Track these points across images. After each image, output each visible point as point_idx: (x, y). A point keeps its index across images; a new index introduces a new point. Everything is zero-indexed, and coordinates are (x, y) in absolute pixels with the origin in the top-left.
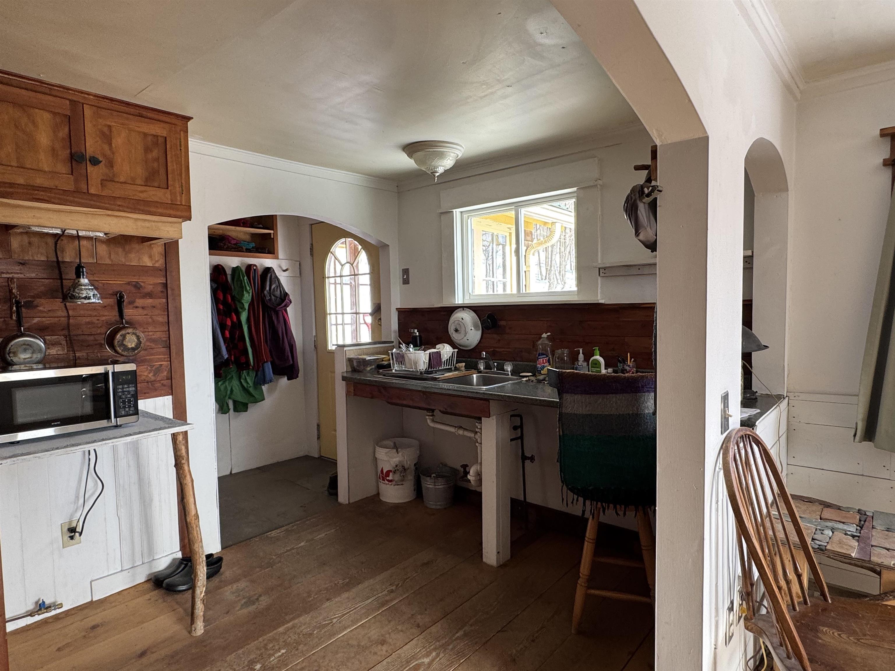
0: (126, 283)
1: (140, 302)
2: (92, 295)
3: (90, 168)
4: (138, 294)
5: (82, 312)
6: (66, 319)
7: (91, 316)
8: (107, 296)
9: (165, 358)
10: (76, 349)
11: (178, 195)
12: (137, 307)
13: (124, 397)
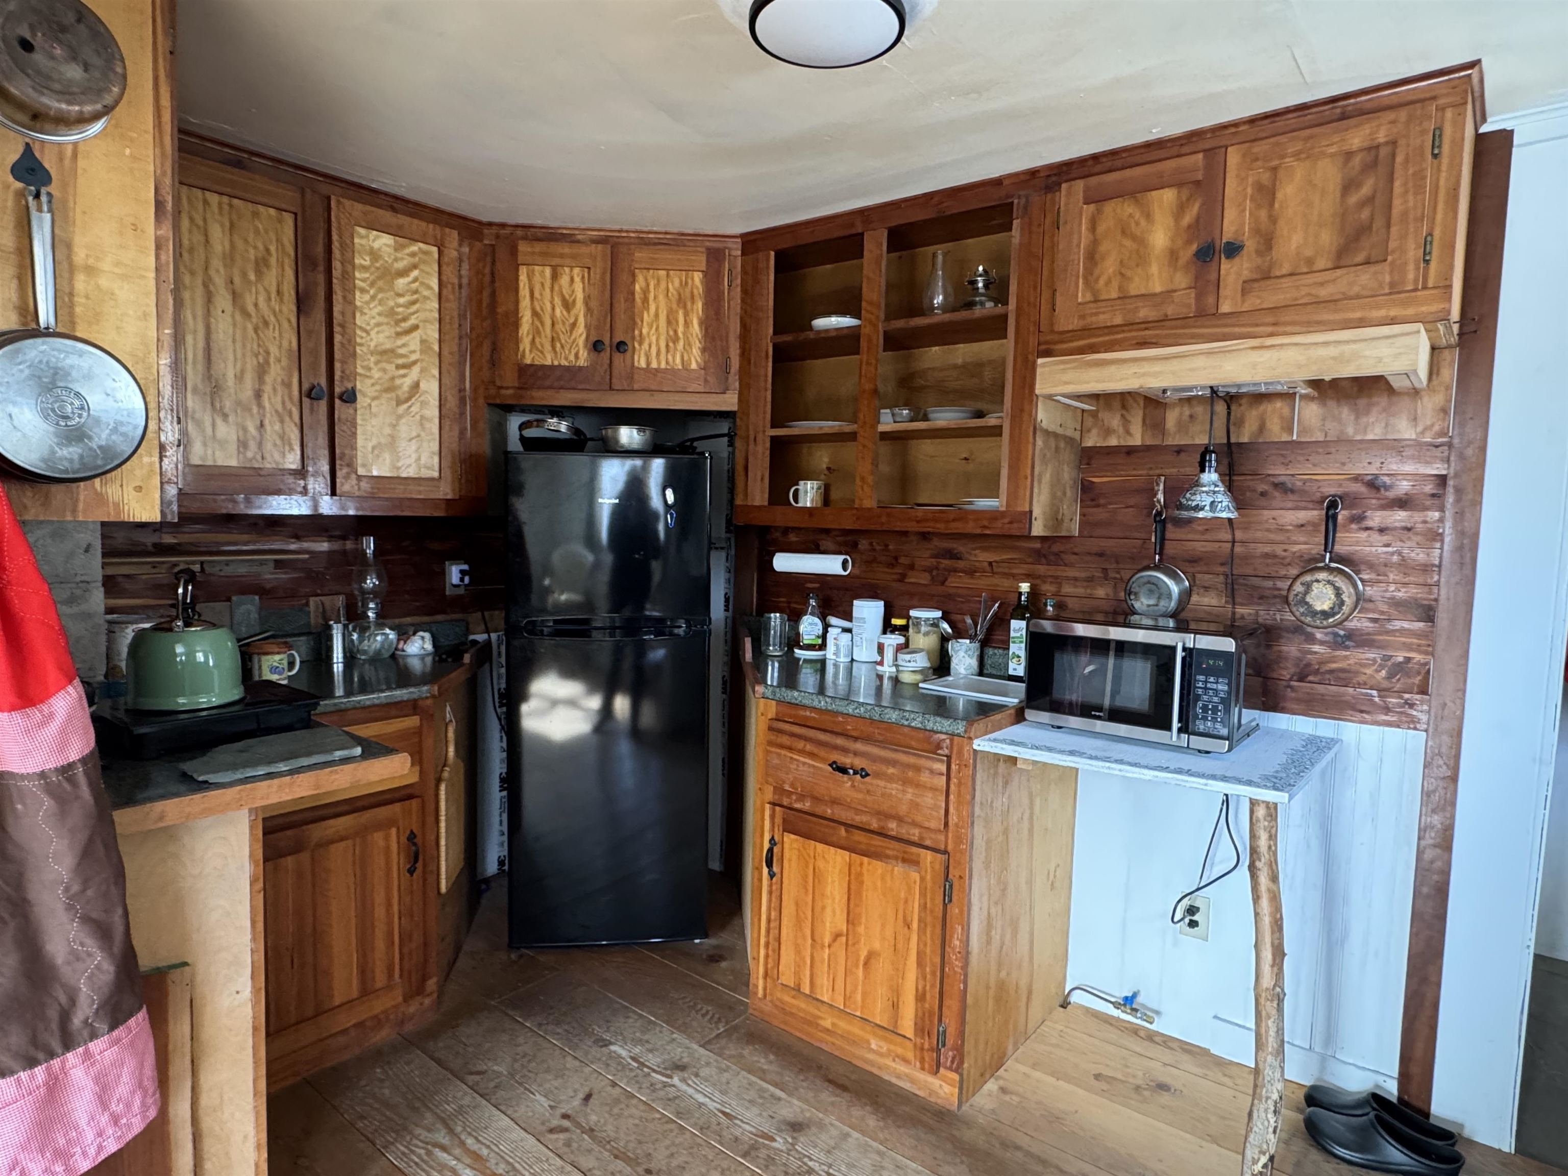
0: (1349, 479)
1: (1376, 518)
2: (1208, 503)
3: (1225, 265)
4: (1374, 501)
5: (1259, 535)
6: (1229, 545)
7: (1273, 542)
8: (1311, 505)
9: (1419, 645)
10: (1238, 600)
11: (1411, 267)
12: (1367, 529)
13: (1205, 698)
